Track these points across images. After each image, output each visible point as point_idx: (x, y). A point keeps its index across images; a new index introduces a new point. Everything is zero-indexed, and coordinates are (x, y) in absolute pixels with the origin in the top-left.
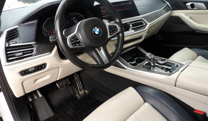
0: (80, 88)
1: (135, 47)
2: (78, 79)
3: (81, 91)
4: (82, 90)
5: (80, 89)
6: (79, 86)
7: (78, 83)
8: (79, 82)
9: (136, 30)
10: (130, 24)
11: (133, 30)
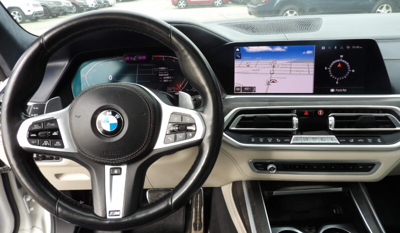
0: (198, 222)
1: (340, 189)
2: (201, 201)
3: (195, 229)
4: (200, 229)
5: (195, 224)
6: (196, 216)
7: (196, 209)
8: (200, 209)
9: (344, 140)
10: (331, 116)
11: (336, 137)
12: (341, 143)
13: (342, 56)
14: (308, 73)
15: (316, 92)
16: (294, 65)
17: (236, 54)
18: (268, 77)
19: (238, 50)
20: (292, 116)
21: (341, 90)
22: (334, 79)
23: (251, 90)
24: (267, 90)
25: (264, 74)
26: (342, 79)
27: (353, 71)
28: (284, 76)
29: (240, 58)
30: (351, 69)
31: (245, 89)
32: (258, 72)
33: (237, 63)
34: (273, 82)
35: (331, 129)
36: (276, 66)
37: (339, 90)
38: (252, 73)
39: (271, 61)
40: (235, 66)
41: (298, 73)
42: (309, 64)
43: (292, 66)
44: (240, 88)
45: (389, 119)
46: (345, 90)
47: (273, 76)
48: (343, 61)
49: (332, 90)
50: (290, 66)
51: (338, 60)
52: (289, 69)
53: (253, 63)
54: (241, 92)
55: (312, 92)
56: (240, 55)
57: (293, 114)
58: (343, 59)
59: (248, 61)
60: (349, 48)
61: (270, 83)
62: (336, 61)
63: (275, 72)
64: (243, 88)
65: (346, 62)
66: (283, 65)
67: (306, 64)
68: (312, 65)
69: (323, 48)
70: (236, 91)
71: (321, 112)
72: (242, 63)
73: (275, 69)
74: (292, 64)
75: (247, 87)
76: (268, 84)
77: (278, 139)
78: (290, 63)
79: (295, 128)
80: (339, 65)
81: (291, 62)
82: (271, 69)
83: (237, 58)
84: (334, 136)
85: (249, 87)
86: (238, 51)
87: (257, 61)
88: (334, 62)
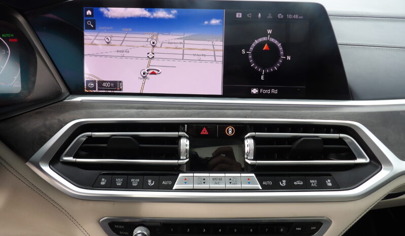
9: (270, 183)
10: (249, 137)
11: (257, 176)
12: (265, 188)
13: (270, 31)
14: (213, 58)
15: (227, 93)
16: (190, 44)
17: (87, 21)
18: (143, 65)
19: (89, 12)
20: (180, 137)
21: (268, 91)
22: (257, 71)
23: (114, 88)
24: (142, 88)
25: (137, 58)
26: (270, 72)
27: (289, 58)
28: (171, 63)
29: (94, 28)
30: (285, 55)
31: (104, 84)
32: (126, 54)
33: (88, 36)
34: (153, 73)
35: (249, 162)
36: (158, 45)
37: (265, 91)
38: (116, 57)
39: (148, 36)
40: (85, 41)
41: (196, 58)
42: (216, 43)
43: (186, 46)
44: (94, 82)
45: (345, 144)
46: (275, 91)
47: (153, 62)
48: (272, 40)
49: (255, 91)
50: (181, 46)
51: (264, 39)
52: (181, 51)
53: (117, 37)
54: (97, 91)
55: (220, 93)
56: (94, 23)
57: (181, 133)
58: (272, 36)
59: (108, 35)
60: (282, 17)
61: (148, 76)
62: (260, 40)
63: (156, 56)
64: (101, 83)
65: (276, 42)
66: (169, 43)
67: (210, 43)
68: (220, 45)
69: (239, 15)
70: (88, 89)
71: (230, 131)
72: (98, 38)
73: (156, 50)
74: (186, 42)
75: (107, 82)
76: (144, 77)
77: (150, 181)
78: (182, 41)
79: (184, 160)
80: (266, 47)
81: (184, 39)
82: (150, 49)
83: (89, 28)
84: (253, 175)
85: (111, 82)
86: (89, 16)
87: (124, 35)
88: (256, 42)
